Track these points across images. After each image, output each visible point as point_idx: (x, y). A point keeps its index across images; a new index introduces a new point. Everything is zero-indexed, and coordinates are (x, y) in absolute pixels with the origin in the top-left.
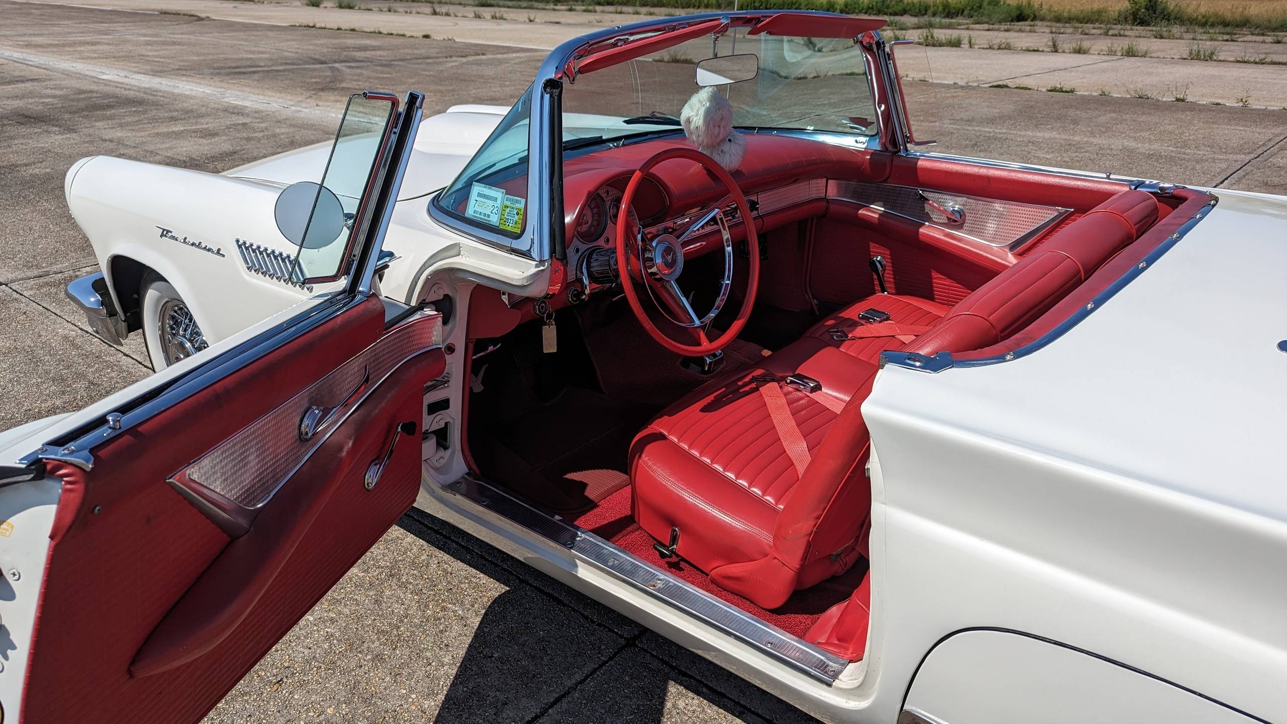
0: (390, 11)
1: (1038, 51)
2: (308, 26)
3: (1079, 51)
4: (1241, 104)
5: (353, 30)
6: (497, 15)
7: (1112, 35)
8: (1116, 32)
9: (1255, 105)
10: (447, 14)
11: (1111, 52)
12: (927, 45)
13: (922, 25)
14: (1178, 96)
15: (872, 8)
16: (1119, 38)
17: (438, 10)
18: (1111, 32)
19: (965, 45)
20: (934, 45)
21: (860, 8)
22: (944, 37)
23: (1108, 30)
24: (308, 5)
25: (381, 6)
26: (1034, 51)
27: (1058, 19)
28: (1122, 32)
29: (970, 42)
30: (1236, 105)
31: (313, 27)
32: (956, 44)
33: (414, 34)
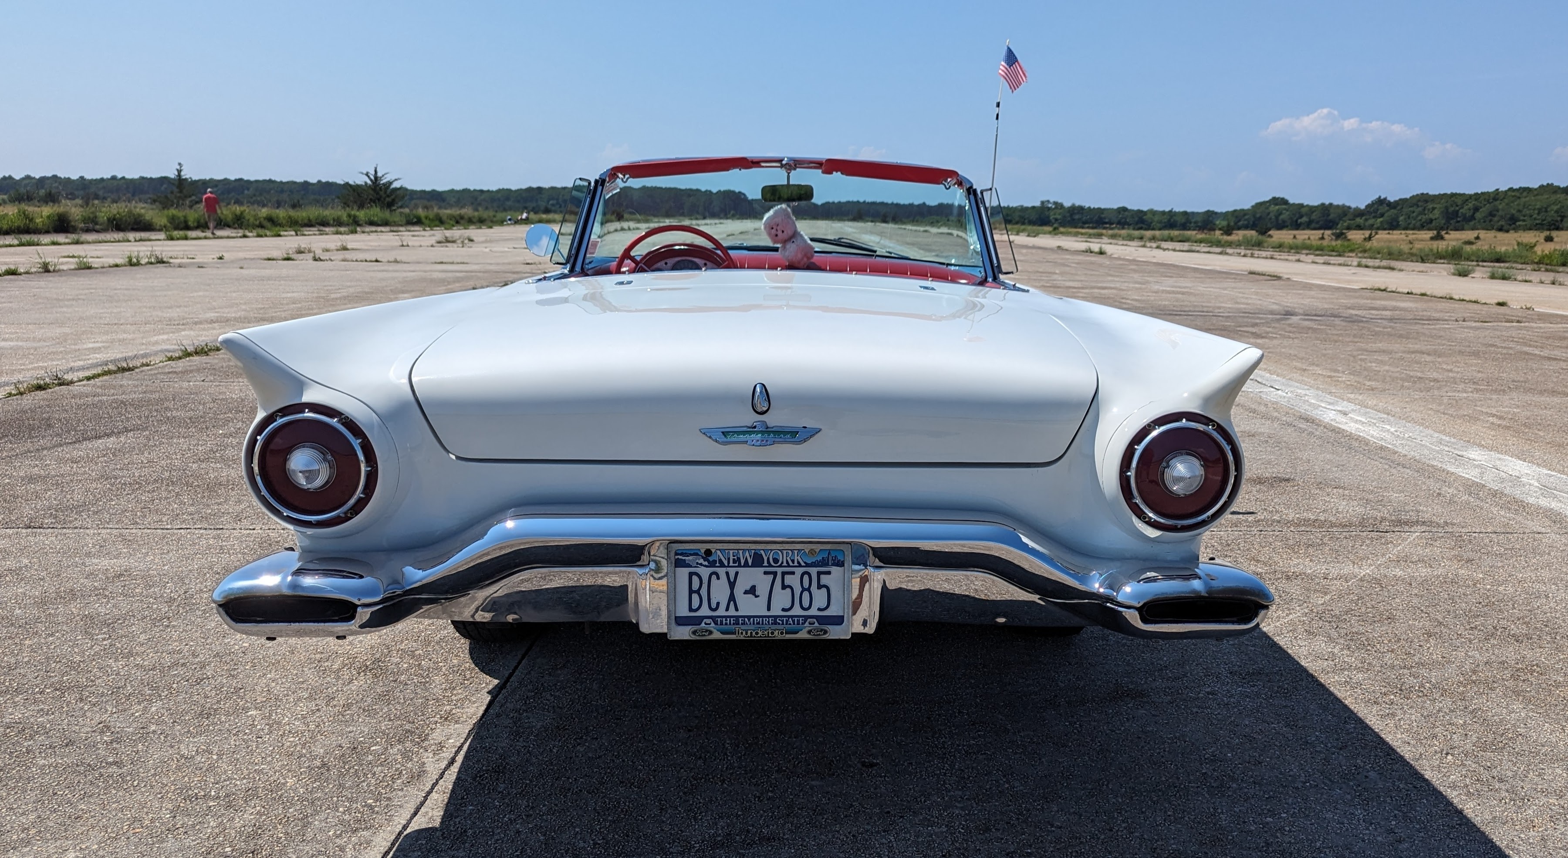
0: (1553, 283)
2: (1378, 289)
5: (1423, 295)
24: (1454, 274)
33: (1488, 301)
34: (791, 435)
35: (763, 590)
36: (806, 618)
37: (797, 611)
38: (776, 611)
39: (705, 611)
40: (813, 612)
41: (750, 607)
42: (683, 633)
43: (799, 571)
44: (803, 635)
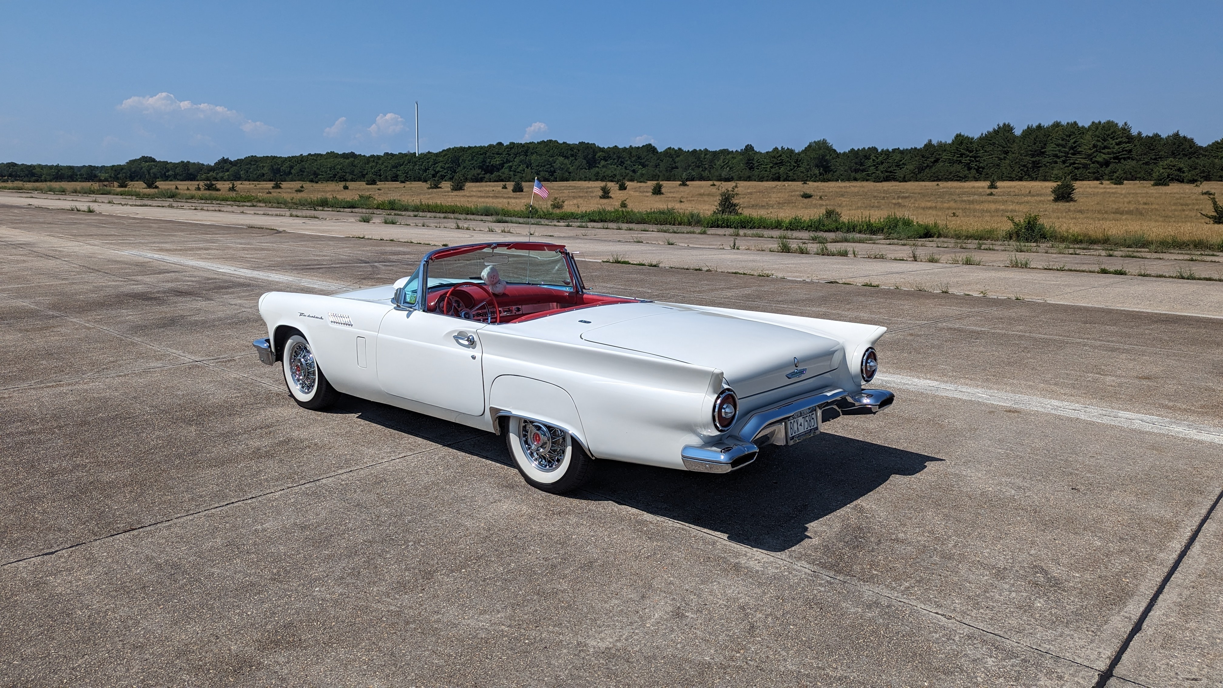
1: (903, 260)
2: (359, 238)
3: (932, 260)
4: (982, 295)
5: (392, 240)
6: (506, 230)
7: (984, 249)
8: (986, 247)
9: (992, 295)
10: (468, 229)
11: (956, 262)
12: (823, 255)
13: (838, 239)
14: (943, 290)
15: (811, 226)
16: (990, 252)
17: (460, 225)
18: (983, 247)
19: (851, 255)
20: (828, 255)
21: (802, 226)
22: (835, 250)
23: (980, 245)
24: (360, 221)
25: (417, 221)
26: (901, 260)
27: (958, 236)
28: (991, 247)
29: (854, 253)
30: (979, 296)
31: (363, 238)
32: (844, 254)
33: (437, 244)
34: (802, 372)
35: (803, 425)
36: (811, 430)
37: (809, 428)
38: (806, 430)
39: (794, 434)
40: (812, 427)
41: (802, 430)
42: (791, 443)
43: (808, 415)
44: (812, 435)
